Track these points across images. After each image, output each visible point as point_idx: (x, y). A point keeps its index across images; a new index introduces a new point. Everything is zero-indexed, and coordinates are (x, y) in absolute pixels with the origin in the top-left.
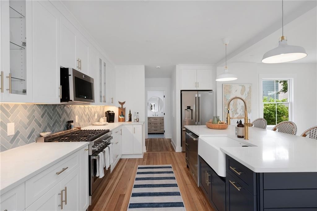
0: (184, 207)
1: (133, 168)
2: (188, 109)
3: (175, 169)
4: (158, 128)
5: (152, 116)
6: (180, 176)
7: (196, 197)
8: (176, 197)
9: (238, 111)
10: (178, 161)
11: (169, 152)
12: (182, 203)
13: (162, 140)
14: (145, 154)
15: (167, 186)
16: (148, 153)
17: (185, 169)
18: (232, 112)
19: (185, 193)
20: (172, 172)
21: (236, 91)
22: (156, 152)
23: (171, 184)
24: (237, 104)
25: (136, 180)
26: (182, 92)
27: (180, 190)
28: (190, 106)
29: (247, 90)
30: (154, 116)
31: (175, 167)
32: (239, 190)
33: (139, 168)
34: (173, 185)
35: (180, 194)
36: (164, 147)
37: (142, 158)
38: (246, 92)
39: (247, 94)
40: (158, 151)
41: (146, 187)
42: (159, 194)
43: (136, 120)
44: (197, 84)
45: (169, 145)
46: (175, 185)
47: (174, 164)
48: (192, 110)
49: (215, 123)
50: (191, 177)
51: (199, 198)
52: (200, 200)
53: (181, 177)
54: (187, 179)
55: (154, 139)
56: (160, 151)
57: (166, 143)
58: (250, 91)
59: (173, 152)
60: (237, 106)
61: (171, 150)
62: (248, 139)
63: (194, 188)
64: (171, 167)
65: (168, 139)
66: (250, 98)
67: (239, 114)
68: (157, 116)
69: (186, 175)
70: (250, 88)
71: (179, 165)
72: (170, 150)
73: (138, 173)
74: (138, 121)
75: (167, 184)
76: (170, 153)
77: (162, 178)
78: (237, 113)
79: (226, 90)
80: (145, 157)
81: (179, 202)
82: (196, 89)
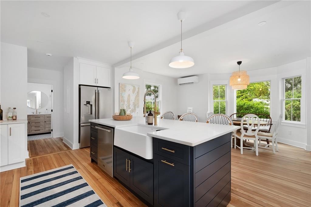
0: (103, 203)
1: (12, 183)
2: (87, 104)
3: (78, 168)
4: (42, 127)
5: (32, 114)
6: (87, 173)
7: (111, 188)
8: (91, 196)
9: (131, 106)
10: (79, 159)
11: (64, 151)
12: (100, 200)
13: (49, 140)
14: (27, 162)
15: (74, 189)
16: (33, 159)
17: (89, 164)
18: (126, 107)
19: (99, 188)
20: (76, 172)
21: (129, 90)
22: (45, 155)
23: (79, 186)
24: (130, 101)
25: (21, 199)
26: (81, 86)
27: (93, 188)
28: (90, 102)
29: (137, 90)
30: (35, 114)
31: (77, 165)
32: (174, 165)
33: (22, 181)
34: (82, 186)
35: (94, 192)
36: (55, 147)
37: (25, 166)
38: (136, 92)
40: (48, 153)
41: (44, 202)
42: (67, 202)
43: (12, 117)
44: (96, 80)
45: (61, 144)
46: (85, 185)
47: (75, 163)
48: (91, 105)
49: (123, 115)
50: (99, 171)
51: (115, 188)
52: (116, 189)
53: (89, 174)
54: (96, 174)
55: (36, 140)
56: (51, 152)
57: (56, 143)
58: (138, 91)
59: (69, 151)
61: (65, 148)
62: (157, 125)
63: (107, 180)
64: (72, 167)
65: (57, 138)
66: (139, 96)
67: (131, 109)
68: (40, 113)
69: (94, 170)
70: (139, 88)
71: (81, 162)
72: (65, 150)
73: (23, 188)
74: (16, 119)
75: (74, 188)
76: (66, 153)
77: (65, 183)
78: (130, 108)
79: (122, 89)
80: (29, 165)
81: (96, 202)
82: (95, 85)
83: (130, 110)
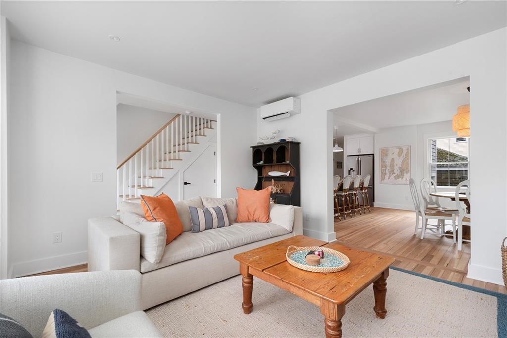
9: (395, 171)
21: (393, 153)
28: (352, 168)
29: (405, 151)
39: (404, 155)
44: (359, 150)
58: (408, 152)
60: (394, 166)
67: (396, 175)
70: (408, 149)
78: (394, 174)
79: (383, 153)
82: (359, 154)
83: (394, 175)
